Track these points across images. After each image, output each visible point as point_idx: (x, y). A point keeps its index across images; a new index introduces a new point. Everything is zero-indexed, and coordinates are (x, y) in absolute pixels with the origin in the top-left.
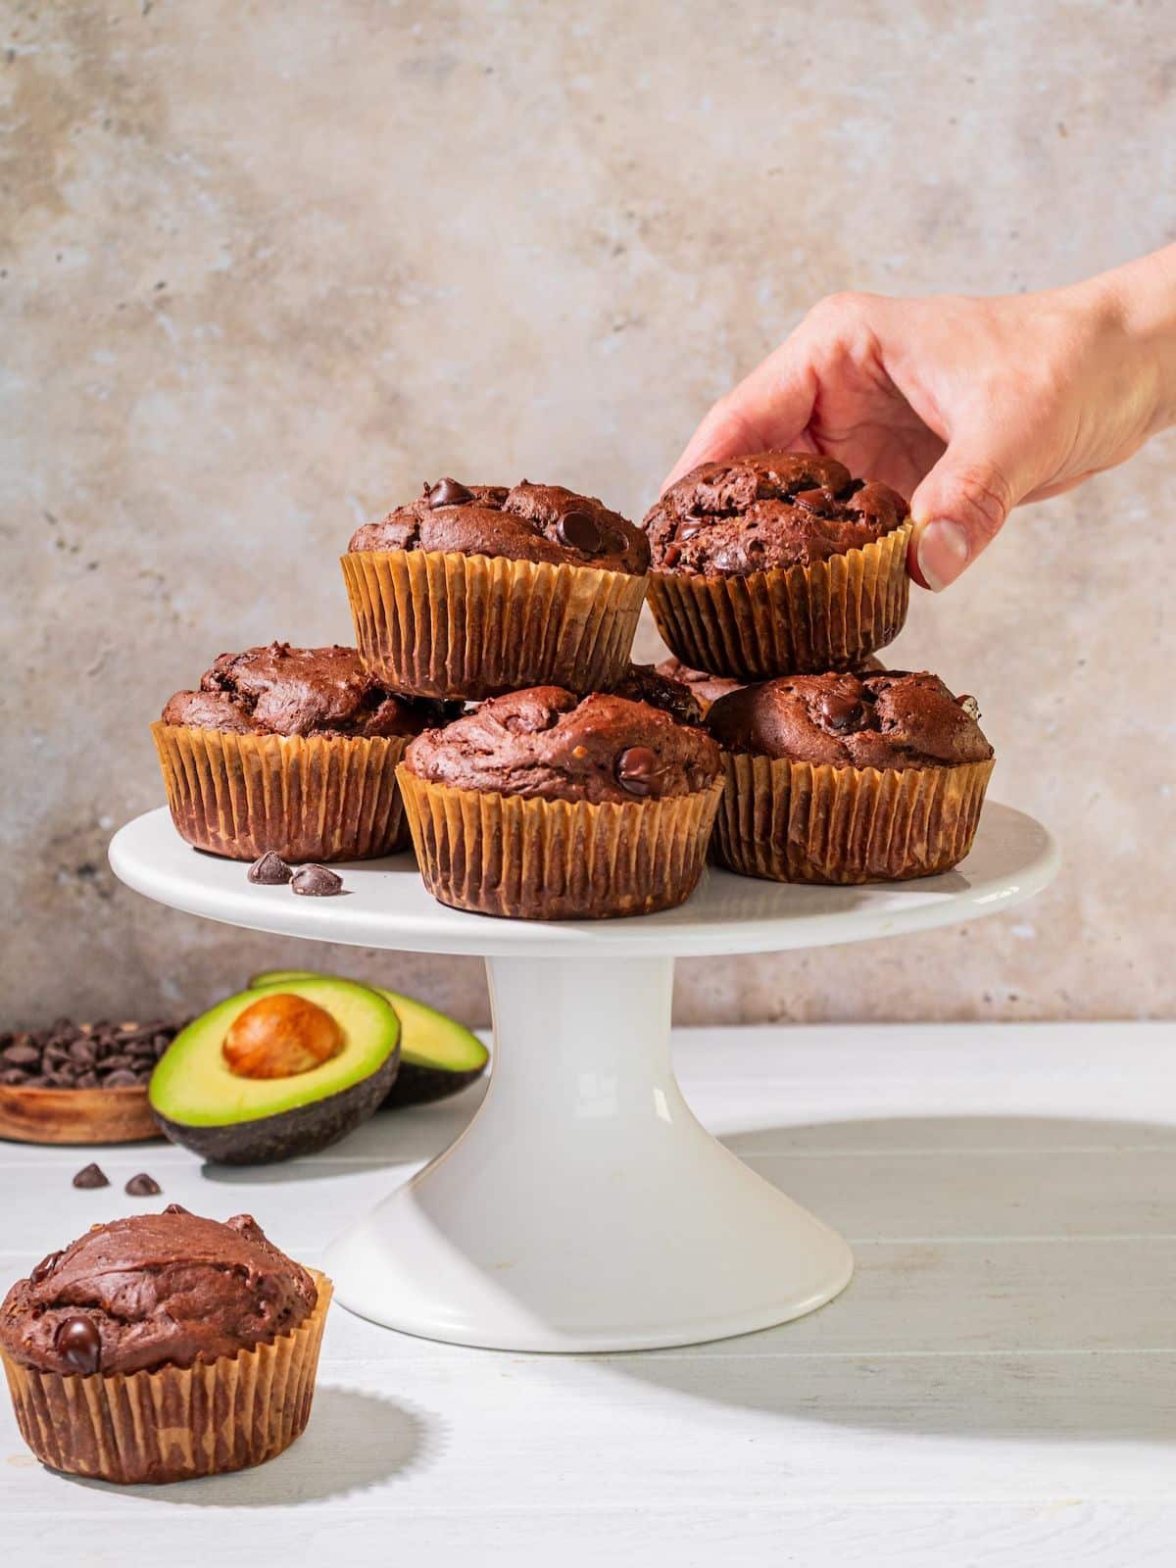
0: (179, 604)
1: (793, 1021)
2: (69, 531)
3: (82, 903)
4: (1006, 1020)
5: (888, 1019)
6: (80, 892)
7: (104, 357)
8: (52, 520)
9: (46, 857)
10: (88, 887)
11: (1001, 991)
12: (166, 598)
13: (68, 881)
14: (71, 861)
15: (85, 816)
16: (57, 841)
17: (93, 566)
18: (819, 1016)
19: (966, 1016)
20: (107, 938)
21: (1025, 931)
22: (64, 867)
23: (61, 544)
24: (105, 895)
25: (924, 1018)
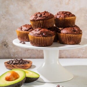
0: (13, 23)
1: (64, 58)
2: (4, 16)
3: (5, 48)
4: (82, 58)
5: (72, 58)
6: (4, 47)
7: (7, 2)
8: (2, 15)
9: (2, 44)
10: (5, 46)
11: (82, 56)
12: (12, 22)
13: (3, 46)
14: (4, 44)
15: (5, 41)
16: (3, 43)
17: (6, 19)
18: (67, 58)
19: (79, 58)
20: (7, 51)
21: (84, 51)
22: (3, 45)
23: (3, 18)
24: (7, 47)
25: (76, 58)
